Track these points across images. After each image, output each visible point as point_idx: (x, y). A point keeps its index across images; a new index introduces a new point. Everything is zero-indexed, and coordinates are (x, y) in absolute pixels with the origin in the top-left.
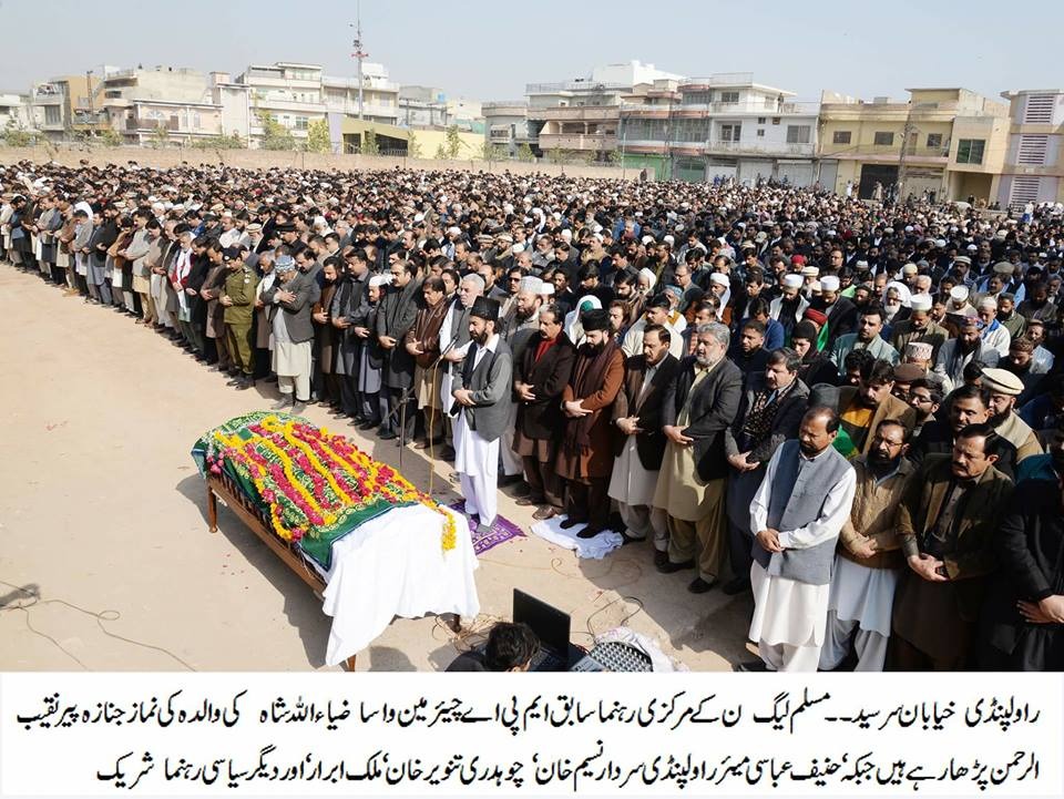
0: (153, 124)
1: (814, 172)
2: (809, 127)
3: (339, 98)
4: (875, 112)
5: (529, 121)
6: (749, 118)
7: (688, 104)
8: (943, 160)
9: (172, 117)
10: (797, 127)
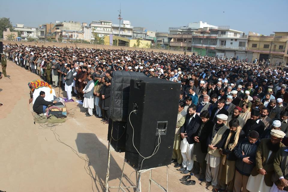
0: (66, 36)
1: (246, 55)
2: (245, 42)
3: (116, 30)
4: (263, 38)
5: (168, 38)
6: (228, 39)
7: (211, 34)
8: (283, 53)
9: (71, 35)
10: (242, 42)
